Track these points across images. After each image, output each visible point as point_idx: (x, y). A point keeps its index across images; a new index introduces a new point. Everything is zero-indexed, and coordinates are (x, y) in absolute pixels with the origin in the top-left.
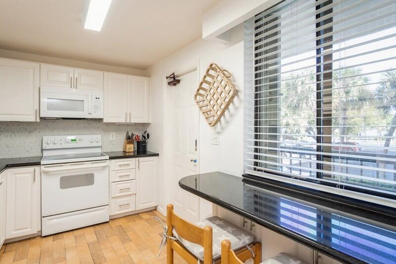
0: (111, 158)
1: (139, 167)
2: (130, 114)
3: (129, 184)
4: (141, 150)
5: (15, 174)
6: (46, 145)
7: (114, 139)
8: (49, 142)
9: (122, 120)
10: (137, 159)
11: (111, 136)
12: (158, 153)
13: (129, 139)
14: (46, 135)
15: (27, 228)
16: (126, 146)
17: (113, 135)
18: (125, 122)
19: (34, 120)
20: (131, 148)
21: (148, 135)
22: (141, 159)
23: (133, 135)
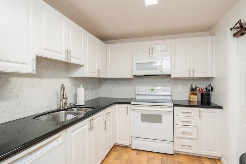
0: (175, 105)
1: (200, 116)
2: (193, 70)
3: (191, 129)
4: (205, 101)
5: (119, 108)
6: (137, 92)
7: (181, 90)
8: (139, 90)
9: (186, 75)
10: (199, 109)
11: (179, 88)
12: (221, 106)
13: (193, 91)
14: (138, 86)
15: (124, 140)
16: (190, 97)
17: (180, 87)
18: (188, 77)
19: (130, 77)
20: (196, 98)
21: (212, 88)
22: (202, 109)
23: (196, 88)
